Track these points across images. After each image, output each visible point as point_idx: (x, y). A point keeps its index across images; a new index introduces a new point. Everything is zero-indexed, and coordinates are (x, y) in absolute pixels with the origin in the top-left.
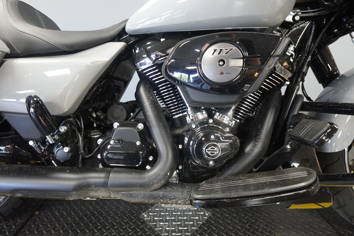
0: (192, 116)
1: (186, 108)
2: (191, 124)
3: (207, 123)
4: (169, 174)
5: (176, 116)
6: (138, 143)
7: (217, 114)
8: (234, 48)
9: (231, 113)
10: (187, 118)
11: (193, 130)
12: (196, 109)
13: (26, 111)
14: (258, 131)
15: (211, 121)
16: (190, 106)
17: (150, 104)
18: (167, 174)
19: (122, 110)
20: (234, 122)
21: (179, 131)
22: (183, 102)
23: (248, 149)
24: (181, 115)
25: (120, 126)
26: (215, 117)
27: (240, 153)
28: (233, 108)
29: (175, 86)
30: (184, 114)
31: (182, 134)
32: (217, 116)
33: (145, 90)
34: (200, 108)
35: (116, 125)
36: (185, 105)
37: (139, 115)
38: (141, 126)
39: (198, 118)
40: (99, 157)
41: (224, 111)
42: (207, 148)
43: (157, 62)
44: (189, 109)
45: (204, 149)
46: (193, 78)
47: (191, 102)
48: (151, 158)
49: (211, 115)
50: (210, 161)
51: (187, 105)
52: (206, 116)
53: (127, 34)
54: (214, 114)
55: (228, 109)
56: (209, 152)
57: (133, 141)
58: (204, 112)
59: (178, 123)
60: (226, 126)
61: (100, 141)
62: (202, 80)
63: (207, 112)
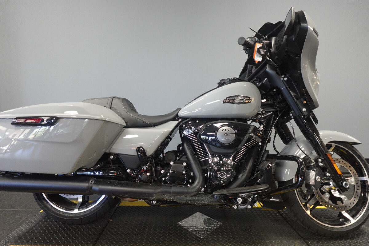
0: (212, 159)
1: (209, 155)
2: (211, 163)
3: (219, 162)
4: (201, 187)
5: (202, 160)
6: (184, 172)
7: (225, 158)
8: (231, 129)
9: (231, 158)
10: (209, 160)
11: (212, 166)
12: (213, 156)
13: (136, 154)
14: (245, 168)
15: (221, 162)
16: (211, 154)
17: (190, 153)
18: (200, 187)
19: (173, 155)
20: (233, 163)
21: (205, 167)
22: (207, 152)
23: (240, 176)
24: (205, 159)
25: (174, 163)
26: (224, 160)
27: (236, 178)
28: (232, 156)
29: (202, 143)
30: (207, 159)
31: (207, 169)
32: (224, 159)
33: (187, 145)
34: (215, 155)
35: (172, 163)
36: (208, 153)
37: (181, 158)
38: (185, 164)
39: (214, 161)
40: (163, 179)
41: (228, 157)
42: (220, 174)
43: (194, 132)
44: (210, 156)
45: (218, 175)
46: (211, 139)
47: (211, 152)
48: (190, 181)
49: (221, 159)
50: (221, 181)
51: (209, 154)
52: (219, 159)
53: (179, 117)
54: (223, 159)
55: (230, 156)
56: (221, 176)
57: (182, 171)
58: (218, 158)
59: (203, 163)
60: (229, 165)
61: (163, 172)
62: (216, 141)
63: (219, 158)
